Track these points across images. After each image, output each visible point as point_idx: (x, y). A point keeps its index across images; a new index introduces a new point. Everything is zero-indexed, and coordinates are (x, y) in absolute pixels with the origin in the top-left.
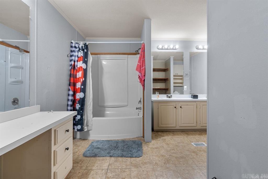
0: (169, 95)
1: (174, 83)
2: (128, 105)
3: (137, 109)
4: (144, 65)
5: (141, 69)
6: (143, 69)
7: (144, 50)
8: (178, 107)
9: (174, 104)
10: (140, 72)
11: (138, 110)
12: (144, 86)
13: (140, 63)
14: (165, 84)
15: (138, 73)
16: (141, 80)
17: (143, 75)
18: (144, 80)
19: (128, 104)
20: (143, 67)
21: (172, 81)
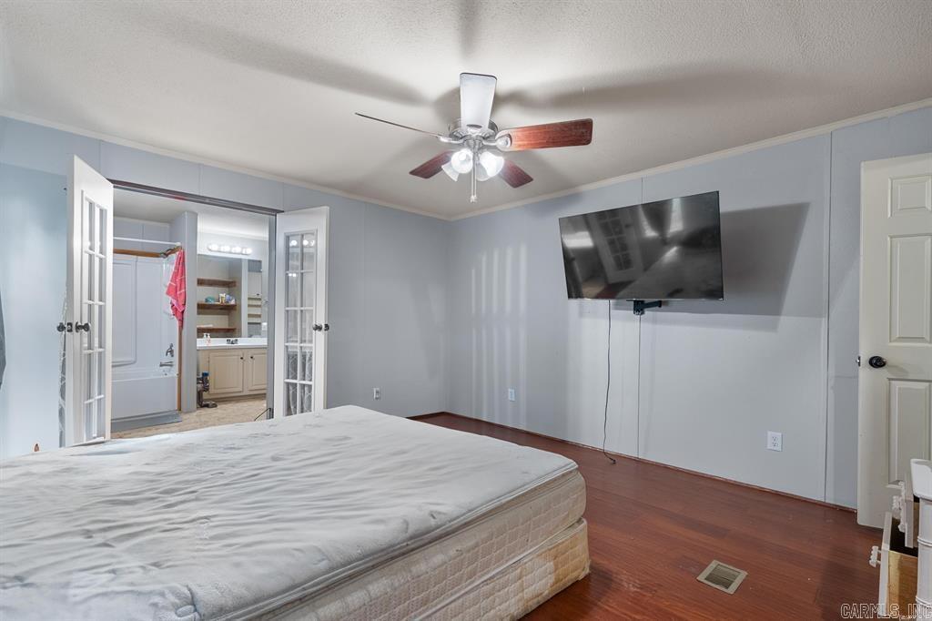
0: (232, 339)
1: (250, 316)
2: (135, 362)
3: (161, 365)
4: (183, 287)
5: (178, 293)
6: (181, 294)
7: (184, 261)
8: (247, 357)
9: (240, 353)
10: (176, 297)
11: (164, 367)
12: (182, 321)
13: (175, 282)
14: (227, 316)
15: (170, 299)
16: (175, 310)
17: (181, 303)
18: (183, 312)
19: (136, 359)
20: (180, 289)
21: (245, 311)
